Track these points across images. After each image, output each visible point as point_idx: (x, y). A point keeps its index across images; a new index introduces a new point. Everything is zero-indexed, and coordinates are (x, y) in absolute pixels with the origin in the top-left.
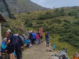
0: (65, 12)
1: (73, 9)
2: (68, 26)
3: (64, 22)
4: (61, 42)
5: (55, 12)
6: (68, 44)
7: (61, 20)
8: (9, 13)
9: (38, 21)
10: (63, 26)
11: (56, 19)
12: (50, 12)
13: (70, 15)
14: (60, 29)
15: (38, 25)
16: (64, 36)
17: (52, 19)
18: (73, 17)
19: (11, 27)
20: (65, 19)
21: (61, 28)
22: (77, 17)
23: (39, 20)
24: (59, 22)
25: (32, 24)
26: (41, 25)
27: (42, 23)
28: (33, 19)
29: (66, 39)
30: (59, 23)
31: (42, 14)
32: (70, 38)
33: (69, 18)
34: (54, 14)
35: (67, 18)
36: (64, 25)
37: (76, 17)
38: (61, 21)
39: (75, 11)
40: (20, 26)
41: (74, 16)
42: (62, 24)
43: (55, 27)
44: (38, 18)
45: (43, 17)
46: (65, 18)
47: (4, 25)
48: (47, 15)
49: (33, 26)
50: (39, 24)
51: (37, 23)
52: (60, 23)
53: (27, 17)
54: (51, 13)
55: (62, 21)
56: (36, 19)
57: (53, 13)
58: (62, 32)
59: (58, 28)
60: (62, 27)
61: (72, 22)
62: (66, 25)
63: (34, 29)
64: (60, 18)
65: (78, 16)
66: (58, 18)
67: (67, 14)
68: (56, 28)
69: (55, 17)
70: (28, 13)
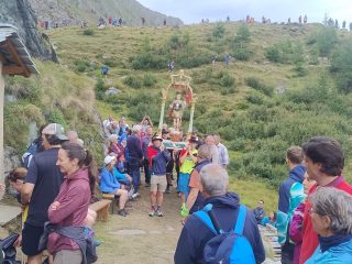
0: (255, 42)
1: (287, 35)
2: (268, 110)
3: (248, 89)
4: (239, 178)
5: (209, 41)
6: (268, 187)
7: (237, 78)
8: (27, 26)
9: (131, 76)
10: (243, 107)
11: (215, 73)
12: (187, 36)
13: (273, 57)
14: (233, 120)
15: (131, 93)
16: (251, 153)
17: (195, 69)
18: (287, 69)
19: (45, 100)
20: (251, 75)
21: (234, 116)
22: (300, 72)
23: (136, 67)
24: (228, 85)
25: (105, 85)
26: (146, 91)
27: (148, 85)
28: (109, 64)
29: (261, 166)
30: (227, 89)
31: (151, 45)
32: (274, 161)
33: (270, 74)
34: (205, 50)
35: (260, 72)
36: (250, 100)
37: (298, 70)
38: (237, 81)
39: (293, 45)
40: (78, 94)
41: (291, 67)
42: (239, 98)
43: (211, 110)
44: (131, 60)
45: (156, 58)
46: (250, 69)
47: (13, 87)
48: (175, 48)
49: (107, 93)
50: (137, 87)
51: (129, 83)
52: (232, 92)
53: (81, 49)
54: (191, 43)
55: (240, 84)
56: (124, 61)
57: (201, 43)
58: (241, 133)
59: (222, 114)
60: (240, 112)
61: (279, 91)
62: (259, 102)
63: (114, 109)
64: (232, 67)
65: (305, 66)
66: (224, 70)
67: (260, 54)
68: (215, 115)
69: (208, 63)
70: (88, 33)
